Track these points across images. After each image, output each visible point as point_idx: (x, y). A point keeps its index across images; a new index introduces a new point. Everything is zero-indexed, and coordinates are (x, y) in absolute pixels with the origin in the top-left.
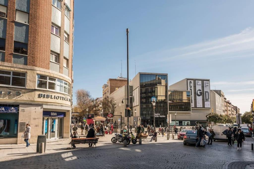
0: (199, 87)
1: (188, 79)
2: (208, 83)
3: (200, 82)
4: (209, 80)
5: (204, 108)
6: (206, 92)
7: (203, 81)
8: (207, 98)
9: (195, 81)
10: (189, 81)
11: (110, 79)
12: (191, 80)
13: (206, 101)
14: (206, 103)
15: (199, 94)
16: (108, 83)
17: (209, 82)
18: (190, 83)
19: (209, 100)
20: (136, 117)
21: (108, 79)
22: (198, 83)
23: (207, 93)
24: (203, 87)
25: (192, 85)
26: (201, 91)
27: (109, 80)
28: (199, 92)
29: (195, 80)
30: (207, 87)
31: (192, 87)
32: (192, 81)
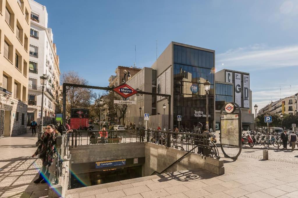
0: (238, 82)
1: (226, 71)
2: (248, 78)
3: (239, 76)
4: (248, 74)
5: (243, 108)
6: (245, 88)
7: (242, 74)
8: (246, 96)
9: (234, 74)
10: (227, 73)
11: (120, 66)
12: (230, 71)
13: (245, 100)
14: (245, 102)
15: (238, 90)
16: (116, 72)
17: (249, 76)
18: (228, 75)
19: (249, 98)
20: (166, 115)
21: (117, 67)
22: (237, 76)
23: (246, 90)
24: (242, 82)
25: (231, 78)
26: (240, 86)
27: (119, 68)
28: (238, 87)
29: (234, 72)
30: (247, 82)
31: (230, 80)
32: (231, 73)
